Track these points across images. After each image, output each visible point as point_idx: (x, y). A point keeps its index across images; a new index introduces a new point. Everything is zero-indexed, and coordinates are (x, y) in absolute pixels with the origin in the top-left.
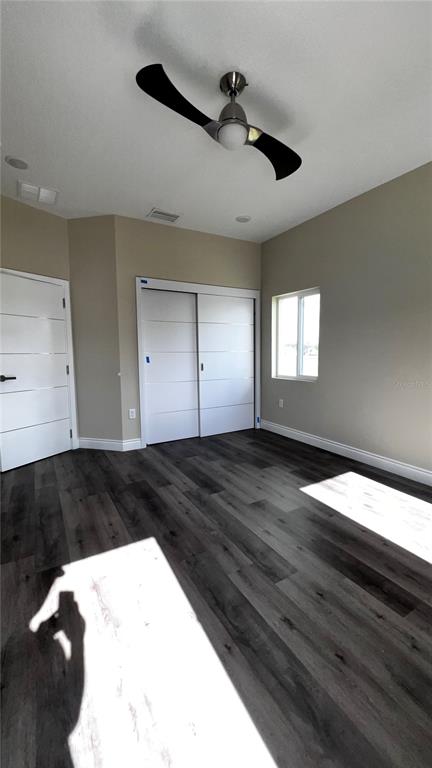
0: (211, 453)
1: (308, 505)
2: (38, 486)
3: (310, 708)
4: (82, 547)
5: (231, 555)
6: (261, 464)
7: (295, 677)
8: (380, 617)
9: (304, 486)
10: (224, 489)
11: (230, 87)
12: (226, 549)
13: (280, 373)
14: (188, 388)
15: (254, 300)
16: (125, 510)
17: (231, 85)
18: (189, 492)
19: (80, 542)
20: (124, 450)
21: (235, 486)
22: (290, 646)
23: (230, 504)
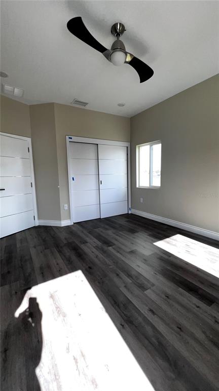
0: (107, 227)
1: (158, 252)
2: (18, 245)
3: (166, 354)
4: (43, 276)
5: (120, 278)
6: (133, 231)
7: (157, 339)
8: (198, 307)
9: (155, 242)
10: (114, 244)
11: (116, 32)
12: (118, 275)
13: (140, 185)
14: (94, 194)
15: (127, 147)
16: (65, 256)
17: (117, 30)
18: (96, 246)
19: (42, 273)
20: (62, 226)
21: (120, 243)
22: (154, 324)
23: (118, 252)
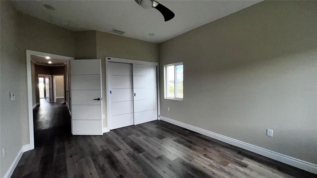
0: (139, 133)
6: (161, 137)
10: (144, 151)
13: (168, 97)
14: (129, 104)
15: (157, 66)
18: (129, 153)
23: (147, 158)
